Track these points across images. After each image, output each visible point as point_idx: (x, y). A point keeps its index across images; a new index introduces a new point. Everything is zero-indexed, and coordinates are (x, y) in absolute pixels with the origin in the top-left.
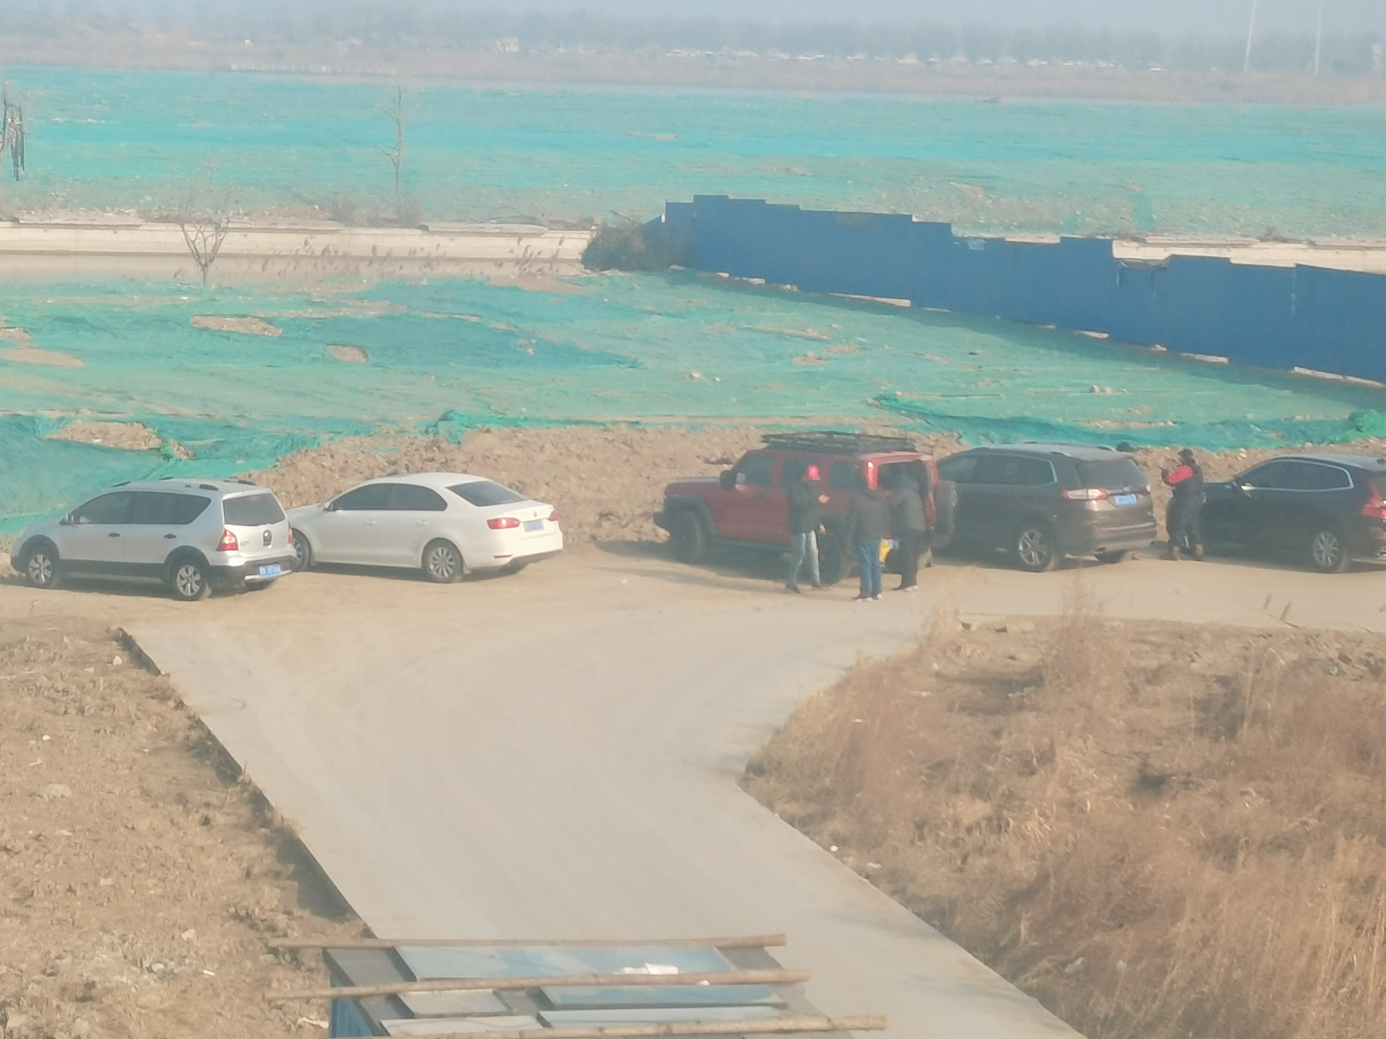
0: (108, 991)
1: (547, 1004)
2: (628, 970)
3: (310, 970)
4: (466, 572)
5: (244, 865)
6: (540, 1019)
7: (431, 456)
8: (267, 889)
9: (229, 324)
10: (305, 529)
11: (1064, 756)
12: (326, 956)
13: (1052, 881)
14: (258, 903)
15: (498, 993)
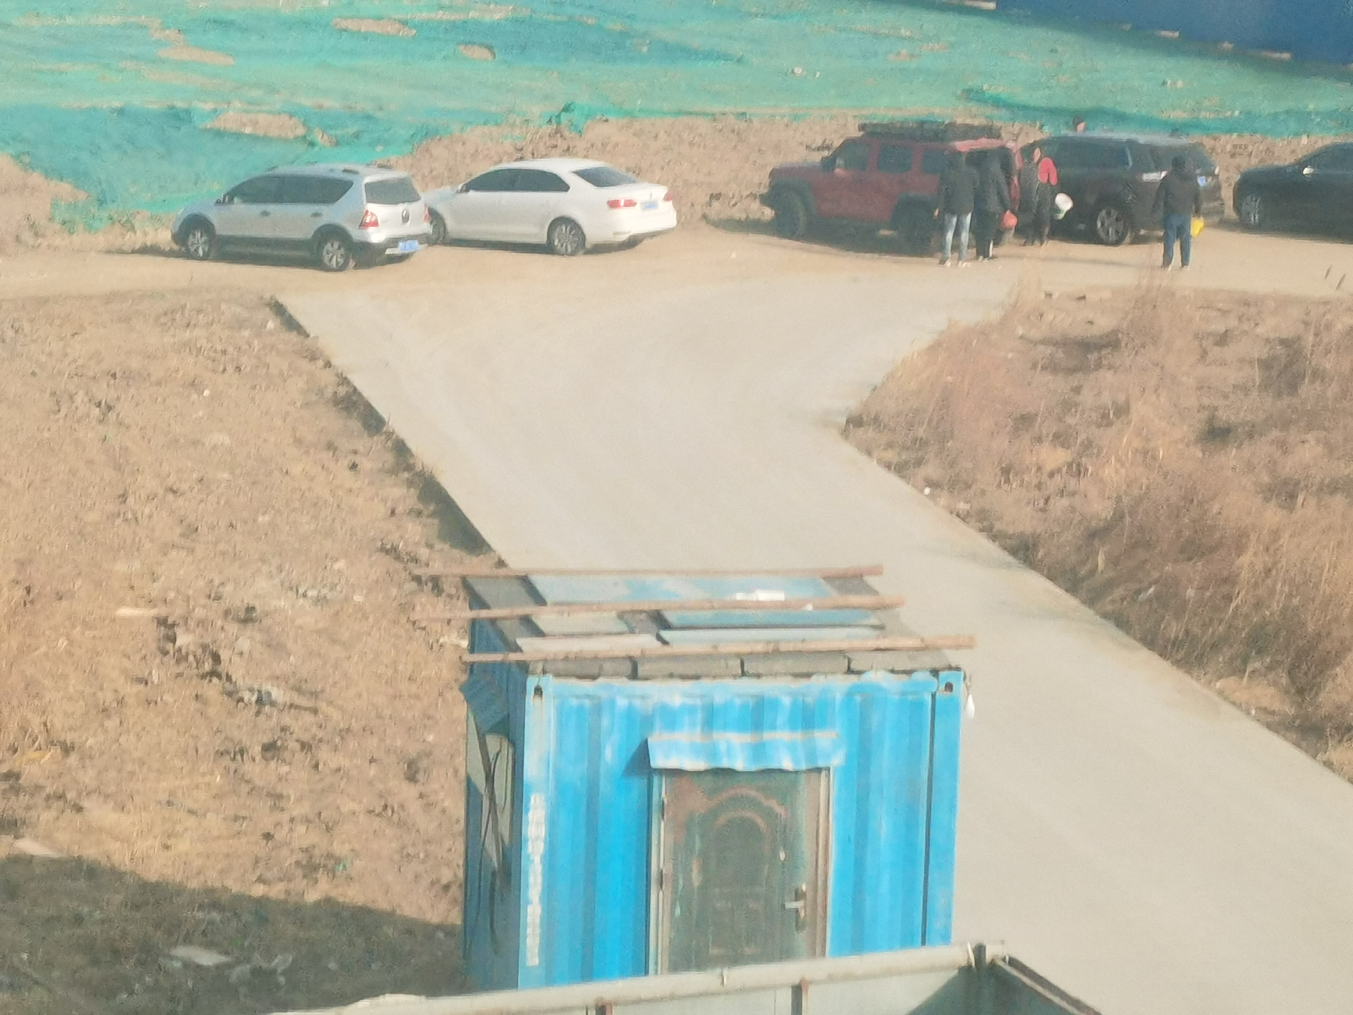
0: (267, 614)
1: (667, 626)
2: (739, 596)
3: (450, 596)
4: (588, 246)
5: (389, 504)
6: (659, 638)
7: (554, 143)
8: (410, 526)
9: (366, 26)
10: (441, 209)
11: (1139, 409)
12: (465, 584)
13: (1128, 519)
14: (401, 537)
15: (621, 616)
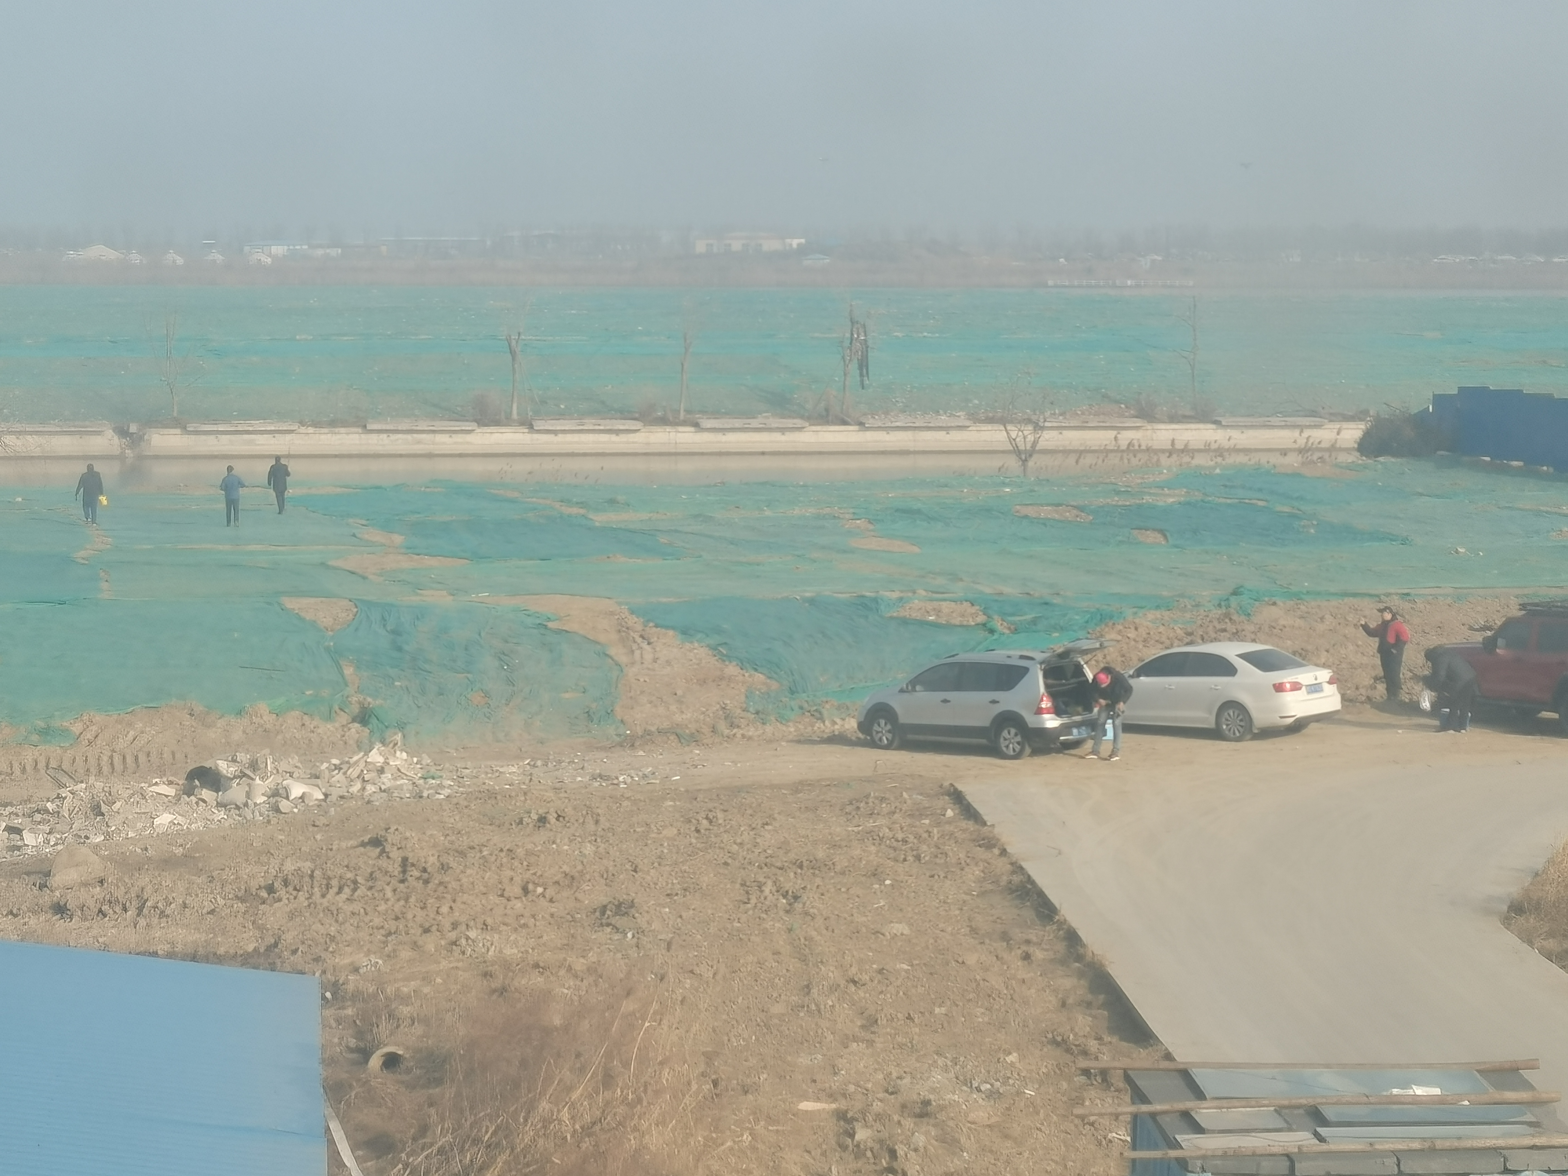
0: (942, 1108)
1: (1325, 1123)
2: (1395, 1091)
3: (1116, 1090)
4: (1256, 731)
5: (1060, 996)
6: (1317, 1135)
7: (1223, 627)
8: (1080, 1018)
9: (1046, 512)
12: (1128, 1077)
14: (1072, 1029)
15: (1279, 1111)
